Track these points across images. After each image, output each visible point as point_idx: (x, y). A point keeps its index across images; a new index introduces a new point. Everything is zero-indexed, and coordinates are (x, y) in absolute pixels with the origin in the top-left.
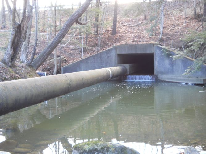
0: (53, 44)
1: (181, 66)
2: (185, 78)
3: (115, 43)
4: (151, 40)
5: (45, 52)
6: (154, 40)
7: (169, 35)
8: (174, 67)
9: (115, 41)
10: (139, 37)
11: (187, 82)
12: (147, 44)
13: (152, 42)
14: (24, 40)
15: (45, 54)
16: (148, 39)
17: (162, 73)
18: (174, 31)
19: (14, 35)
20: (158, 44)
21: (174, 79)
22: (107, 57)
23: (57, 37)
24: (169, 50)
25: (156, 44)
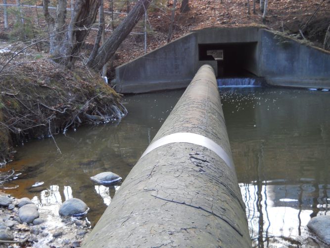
0: (125, 28)
1: (308, 62)
2: (317, 82)
3: (189, 26)
4: (251, 21)
5: (113, 43)
6: (256, 21)
7: (275, 14)
8: (295, 64)
9: (188, 22)
10: (229, 16)
11: (321, 87)
12: (246, 27)
13: (253, 24)
14: (93, 21)
15: (112, 46)
16: (246, 20)
17: (273, 74)
18: (280, 6)
19: (80, 11)
20: (264, 28)
21: (296, 83)
22: (183, 50)
23: (131, 16)
24: (287, 37)
25: (261, 27)
